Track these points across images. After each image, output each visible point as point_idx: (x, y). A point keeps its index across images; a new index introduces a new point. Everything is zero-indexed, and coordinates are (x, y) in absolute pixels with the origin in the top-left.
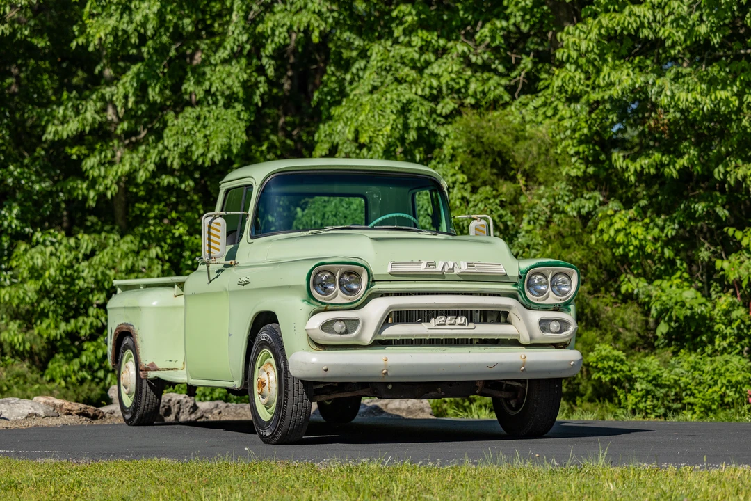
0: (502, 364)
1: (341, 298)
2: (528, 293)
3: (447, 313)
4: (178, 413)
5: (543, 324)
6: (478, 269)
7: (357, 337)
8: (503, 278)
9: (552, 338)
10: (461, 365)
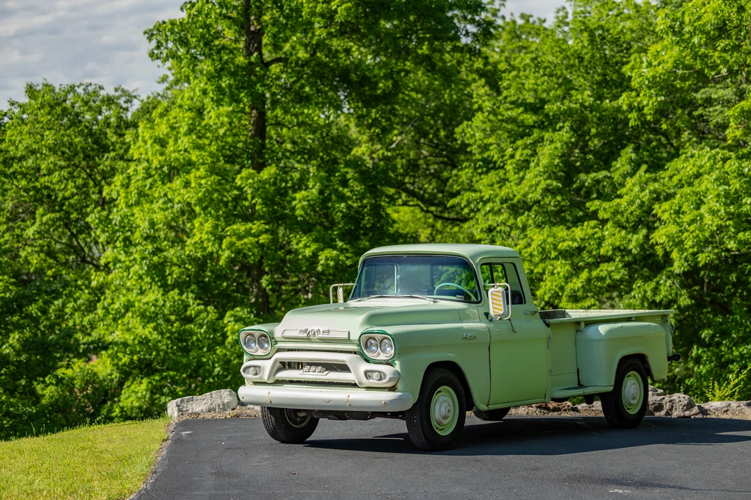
0: (333, 400)
1: (260, 352)
2: (365, 351)
3: (311, 364)
4: (671, 409)
5: (368, 374)
6: (332, 335)
7: (261, 378)
8: (348, 341)
9: (374, 383)
10: (310, 400)
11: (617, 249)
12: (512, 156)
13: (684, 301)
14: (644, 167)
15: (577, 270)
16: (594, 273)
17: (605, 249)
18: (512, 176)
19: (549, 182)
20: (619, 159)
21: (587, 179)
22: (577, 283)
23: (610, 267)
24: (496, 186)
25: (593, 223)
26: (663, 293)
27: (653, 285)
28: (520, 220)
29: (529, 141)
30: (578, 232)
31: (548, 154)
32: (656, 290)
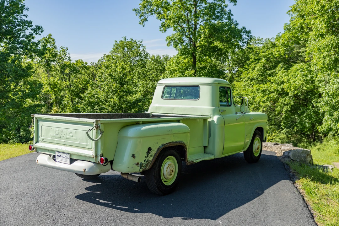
11: (275, 90)
12: (251, 67)
13: (292, 104)
14: (283, 68)
15: (265, 95)
16: (269, 96)
17: (272, 90)
18: (251, 72)
19: (259, 73)
20: (278, 67)
21: (269, 72)
22: (265, 98)
23: (274, 94)
24: (247, 74)
25: (269, 83)
26: (287, 101)
27: (284, 99)
28: (252, 83)
29: (255, 63)
30: (266, 85)
31: (259, 66)
32: (285, 100)
